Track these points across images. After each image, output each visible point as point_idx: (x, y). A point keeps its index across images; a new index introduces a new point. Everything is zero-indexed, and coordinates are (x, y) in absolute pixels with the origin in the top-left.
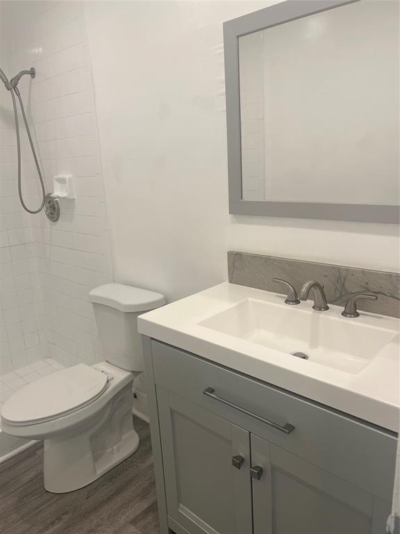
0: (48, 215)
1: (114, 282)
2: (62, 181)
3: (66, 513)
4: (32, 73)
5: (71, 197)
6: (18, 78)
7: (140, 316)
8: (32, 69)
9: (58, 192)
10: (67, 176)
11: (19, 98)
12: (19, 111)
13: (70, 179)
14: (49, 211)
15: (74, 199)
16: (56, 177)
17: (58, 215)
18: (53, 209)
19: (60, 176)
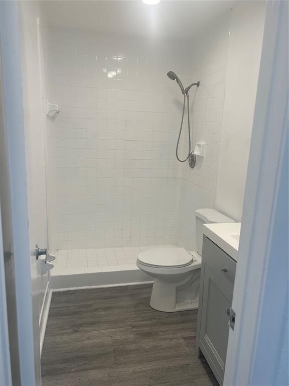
0: (190, 164)
1: (213, 209)
2: (199, 146)
3: (155, 319)
4: (198, 84)
5: (202, 156)
6: (189, 87)
7: (205, 224)
8: (199, 82)
9: (196, 152)
10: (202, 143)
11: (188, 99)
12: (186, 105)
13: (203, 145)
14: (190, 162)
15: (203, 157)
16: (197, 143)
17: (195, 164)
18: (192, 160)
19: (199, 143)
